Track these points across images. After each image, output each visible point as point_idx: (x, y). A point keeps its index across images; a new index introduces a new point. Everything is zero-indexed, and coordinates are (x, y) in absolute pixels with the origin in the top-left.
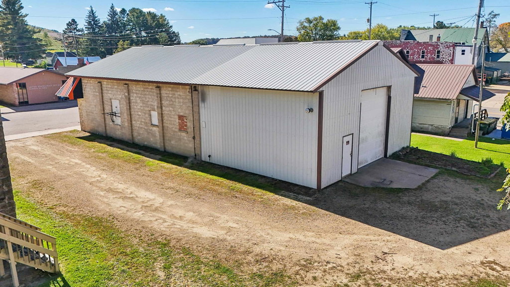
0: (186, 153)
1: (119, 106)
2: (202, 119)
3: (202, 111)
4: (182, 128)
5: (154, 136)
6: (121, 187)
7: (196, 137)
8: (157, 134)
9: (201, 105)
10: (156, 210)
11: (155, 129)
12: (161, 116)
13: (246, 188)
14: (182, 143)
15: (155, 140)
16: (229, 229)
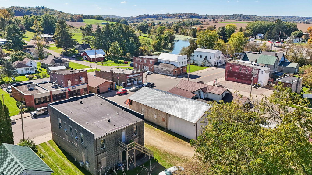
0: (164, 127)
1: (144, 111)
2: (169, 120)
3: (169, 119)
4: (163, 121)
5: (155, 120)
6: (153, 137)
7: (167, 124)
8: (156, 120)
9: (169, 117)
10: (163, 145)
11: (155, 119)
12: (158, 116)
13: (180, 140)
14: (163, 124)
15: (155, 121)
16: (178, 150)
